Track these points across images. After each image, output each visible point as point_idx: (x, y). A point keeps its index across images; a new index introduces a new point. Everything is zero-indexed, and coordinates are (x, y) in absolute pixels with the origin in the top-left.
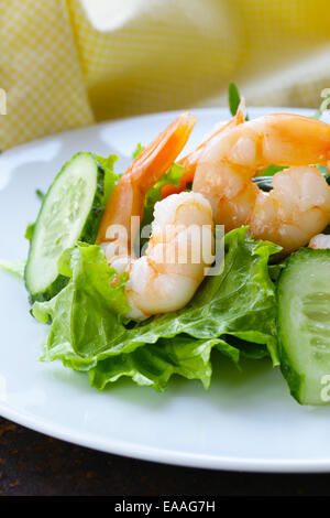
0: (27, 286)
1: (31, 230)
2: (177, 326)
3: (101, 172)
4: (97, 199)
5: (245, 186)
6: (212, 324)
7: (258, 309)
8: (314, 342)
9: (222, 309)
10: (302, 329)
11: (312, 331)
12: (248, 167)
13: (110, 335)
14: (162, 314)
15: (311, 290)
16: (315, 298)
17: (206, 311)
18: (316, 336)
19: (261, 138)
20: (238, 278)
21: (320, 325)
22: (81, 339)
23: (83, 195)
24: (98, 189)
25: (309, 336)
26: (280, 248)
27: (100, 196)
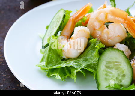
0: (42, 43)
1: (48, 27)
2: (72, 63)
3: (65, 16)
4: (61, 24)
5: (101, 26)
6: (81, 64)
7: (94, 62)
8: (106, 75)
9: (85, 61)
10: (104, 71)
11: (106, 71)
12: (102, 22)
13: (57, 62)
14: (71, 58)
15: (109, 60)
16: (109, 62)
17: (81, 60)
18: (107, 73)
19: (107, 14)
20: (91, 53)
21: (109, 70)
22: (49, 61)
23: (59, 22)
24: (62, 21)
25: (105, 73)
26: (105, 46)
27: (62, 23)
